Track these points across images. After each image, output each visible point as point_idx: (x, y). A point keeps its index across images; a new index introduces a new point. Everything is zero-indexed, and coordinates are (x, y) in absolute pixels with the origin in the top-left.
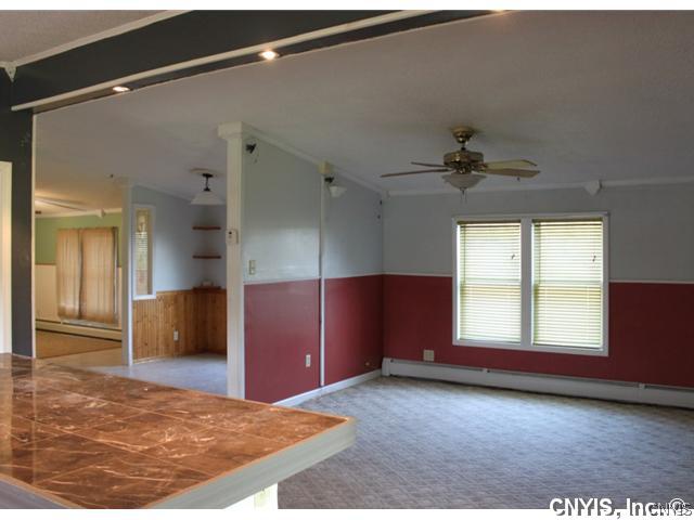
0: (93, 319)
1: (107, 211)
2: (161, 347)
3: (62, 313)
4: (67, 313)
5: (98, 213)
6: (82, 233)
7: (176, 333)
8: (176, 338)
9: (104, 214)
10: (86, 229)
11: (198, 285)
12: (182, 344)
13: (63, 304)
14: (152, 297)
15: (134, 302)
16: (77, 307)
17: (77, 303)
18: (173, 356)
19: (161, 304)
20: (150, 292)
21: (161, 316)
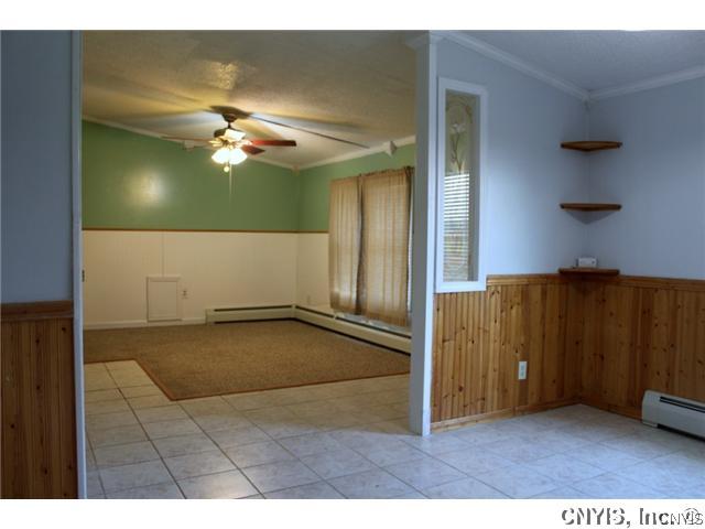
0: (376, 316)
1: (399, 143)
2: (493, 395)
3: (335, 302)
4: (342, 303)
5: (385, 147)
6: (363, 182)
7: (523, 365)
8: (522, 375)
9: (394, 148)
10: (369, 175)
11: (567, 266)
12: (533, 387)
13: (336, 290)
14: (479, 286)
15: (437, 296)
16: (354, 296)
17: (355, 289)
18: (514, 413)
19: (495, 301)
20: (472, 277)
21: (494, 328)
